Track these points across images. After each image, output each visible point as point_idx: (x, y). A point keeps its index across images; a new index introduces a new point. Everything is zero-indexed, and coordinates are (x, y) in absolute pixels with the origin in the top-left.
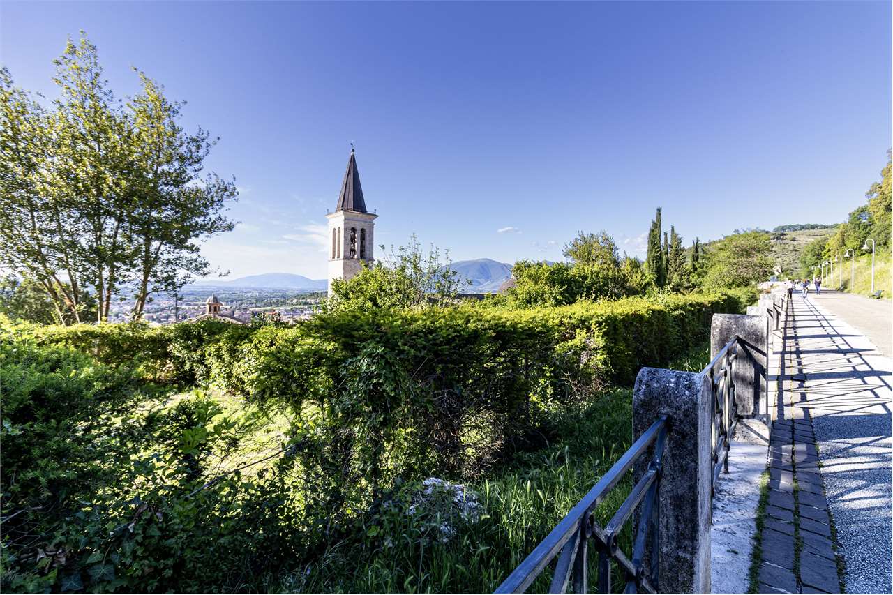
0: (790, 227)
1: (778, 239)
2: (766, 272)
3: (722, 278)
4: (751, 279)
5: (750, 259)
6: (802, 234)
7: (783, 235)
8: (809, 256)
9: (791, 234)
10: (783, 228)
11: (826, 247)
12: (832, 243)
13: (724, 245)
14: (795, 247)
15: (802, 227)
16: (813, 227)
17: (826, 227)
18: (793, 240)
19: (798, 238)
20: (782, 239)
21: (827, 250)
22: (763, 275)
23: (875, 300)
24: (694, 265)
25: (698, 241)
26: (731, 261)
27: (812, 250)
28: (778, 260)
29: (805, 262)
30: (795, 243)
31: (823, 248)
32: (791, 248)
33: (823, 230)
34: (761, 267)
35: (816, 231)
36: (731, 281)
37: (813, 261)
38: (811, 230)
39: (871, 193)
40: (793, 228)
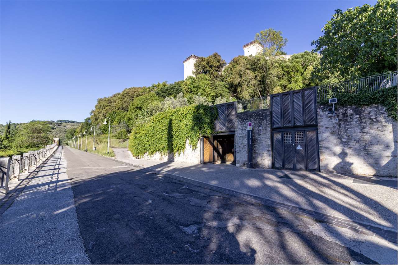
0: (64, 121)
1: (58, 125)
2: (46, 141)
3: (23, 143)
4: (39, 144)
5: (39, 135)
6: (69, 125)
7: (61, 124)
8: (69, 135)
9: (64, 124)
10: (61, 121)
11: (76, 131)
12: (78, 130)
13: (26, 126)
14: (65, 130)
15: (69, 122)
16: (74, 122)
17: (78, 123)
18: (65, 127)
19: (67, 126)
20: (60, 126)
21: (76, 132)
22: (45, 142)
23: (85, 152)
24: (7, 136)
25: (10, 122)
26: (29, 135)
27: (71, 132)
28: (57, 135)
29: (67, 137)
30: (66, 128)
31: (75, 132)
32: (64, 130)
33: (77, 124)
34: (44, 138)
35: (74, 124)
36: (28, 145)
37: (71, 137)
38: (73, 124)
39: (91, 113)
40: (65, 121)
